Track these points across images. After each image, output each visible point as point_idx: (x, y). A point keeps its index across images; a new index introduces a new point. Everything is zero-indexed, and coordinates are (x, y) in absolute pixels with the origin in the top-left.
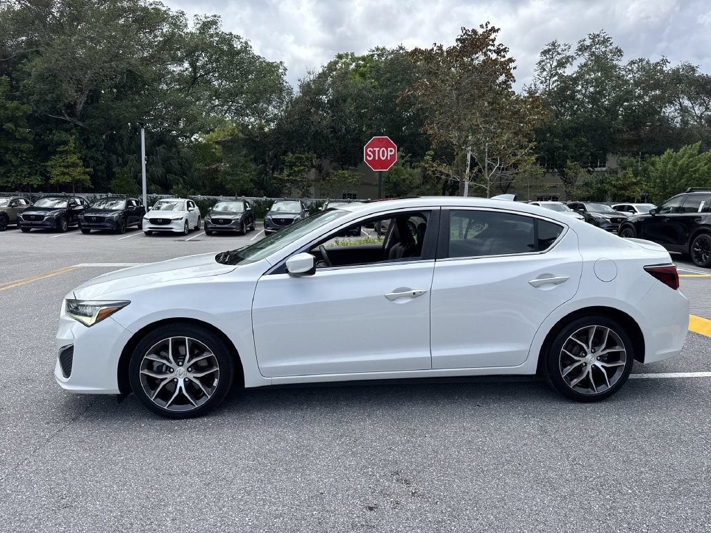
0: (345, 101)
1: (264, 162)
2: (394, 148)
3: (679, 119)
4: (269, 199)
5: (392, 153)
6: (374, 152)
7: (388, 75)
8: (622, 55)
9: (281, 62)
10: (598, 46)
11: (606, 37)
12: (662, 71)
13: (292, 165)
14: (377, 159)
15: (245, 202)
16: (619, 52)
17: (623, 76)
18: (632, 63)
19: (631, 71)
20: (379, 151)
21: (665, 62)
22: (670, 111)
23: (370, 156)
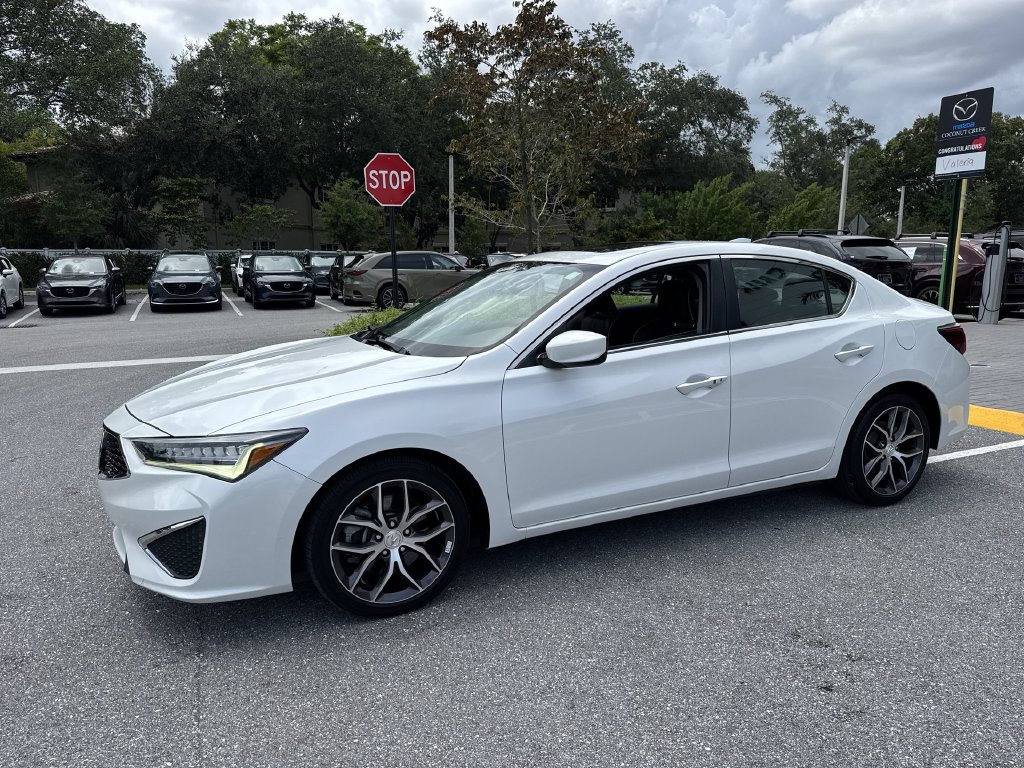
0: (256, 95)
1: (118, 189)
2: (411, 172)
3: (701, 145)
4: (136, 251)
5: (408, 180)
6: (379, 177)
7: (321, 60)
8: (633, 55)
9: (134, 25)
10: (604, 41)
11: (614, 30)
12: (679, 81)
13: (173, 195)
14: (385, 187)
15: (107, 258)
16: (628, 51)
17: (634, 84)
18: (644, 67)
19: (643, 77)
20: (387, 176)
21: (682, 68)
22: (688, 134)
23: (374, 184)
